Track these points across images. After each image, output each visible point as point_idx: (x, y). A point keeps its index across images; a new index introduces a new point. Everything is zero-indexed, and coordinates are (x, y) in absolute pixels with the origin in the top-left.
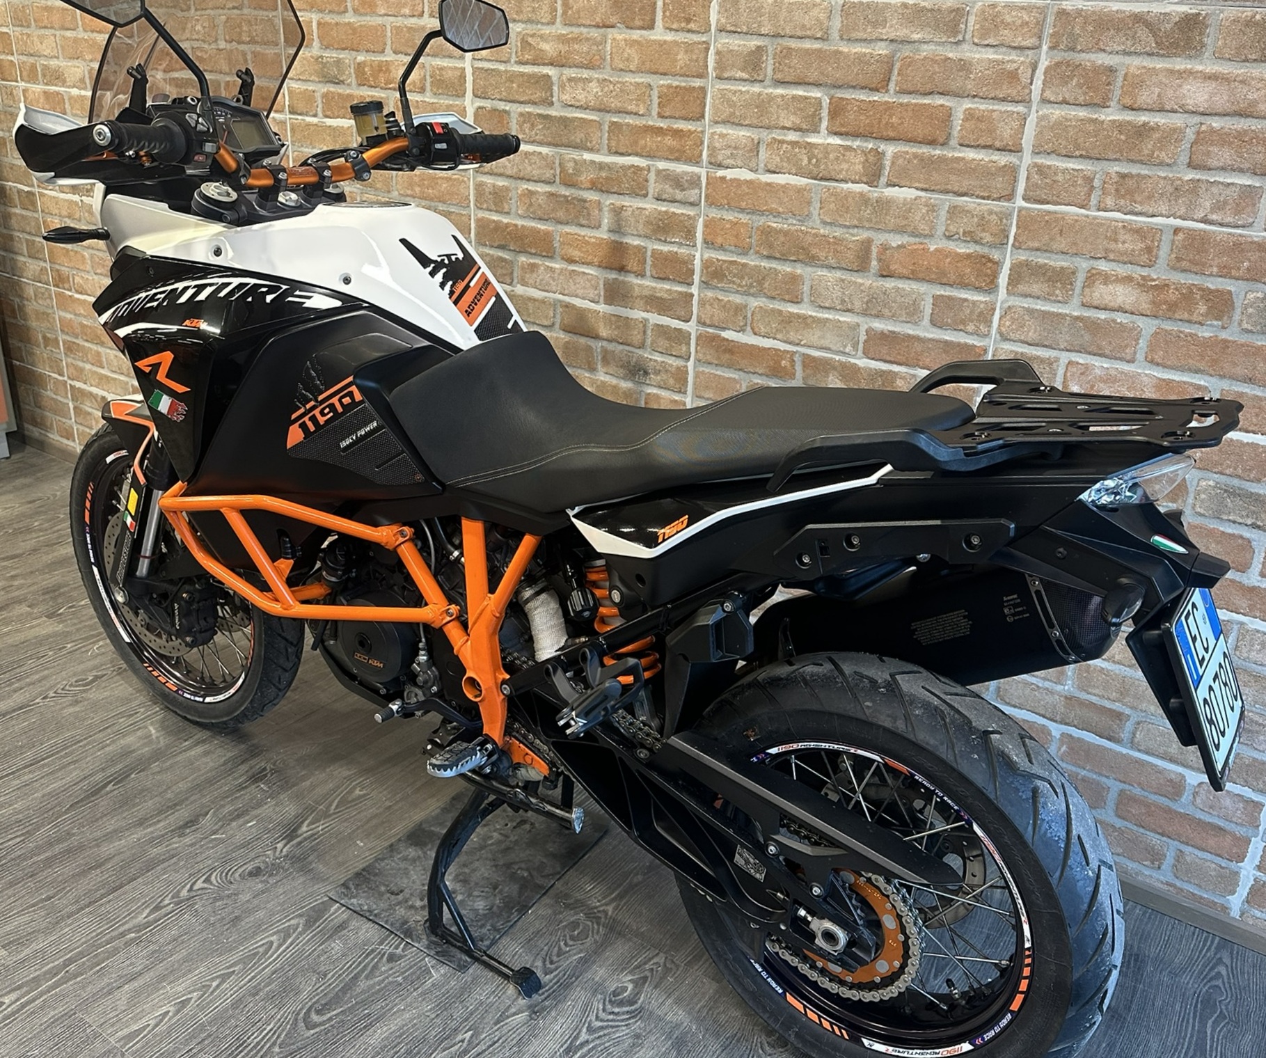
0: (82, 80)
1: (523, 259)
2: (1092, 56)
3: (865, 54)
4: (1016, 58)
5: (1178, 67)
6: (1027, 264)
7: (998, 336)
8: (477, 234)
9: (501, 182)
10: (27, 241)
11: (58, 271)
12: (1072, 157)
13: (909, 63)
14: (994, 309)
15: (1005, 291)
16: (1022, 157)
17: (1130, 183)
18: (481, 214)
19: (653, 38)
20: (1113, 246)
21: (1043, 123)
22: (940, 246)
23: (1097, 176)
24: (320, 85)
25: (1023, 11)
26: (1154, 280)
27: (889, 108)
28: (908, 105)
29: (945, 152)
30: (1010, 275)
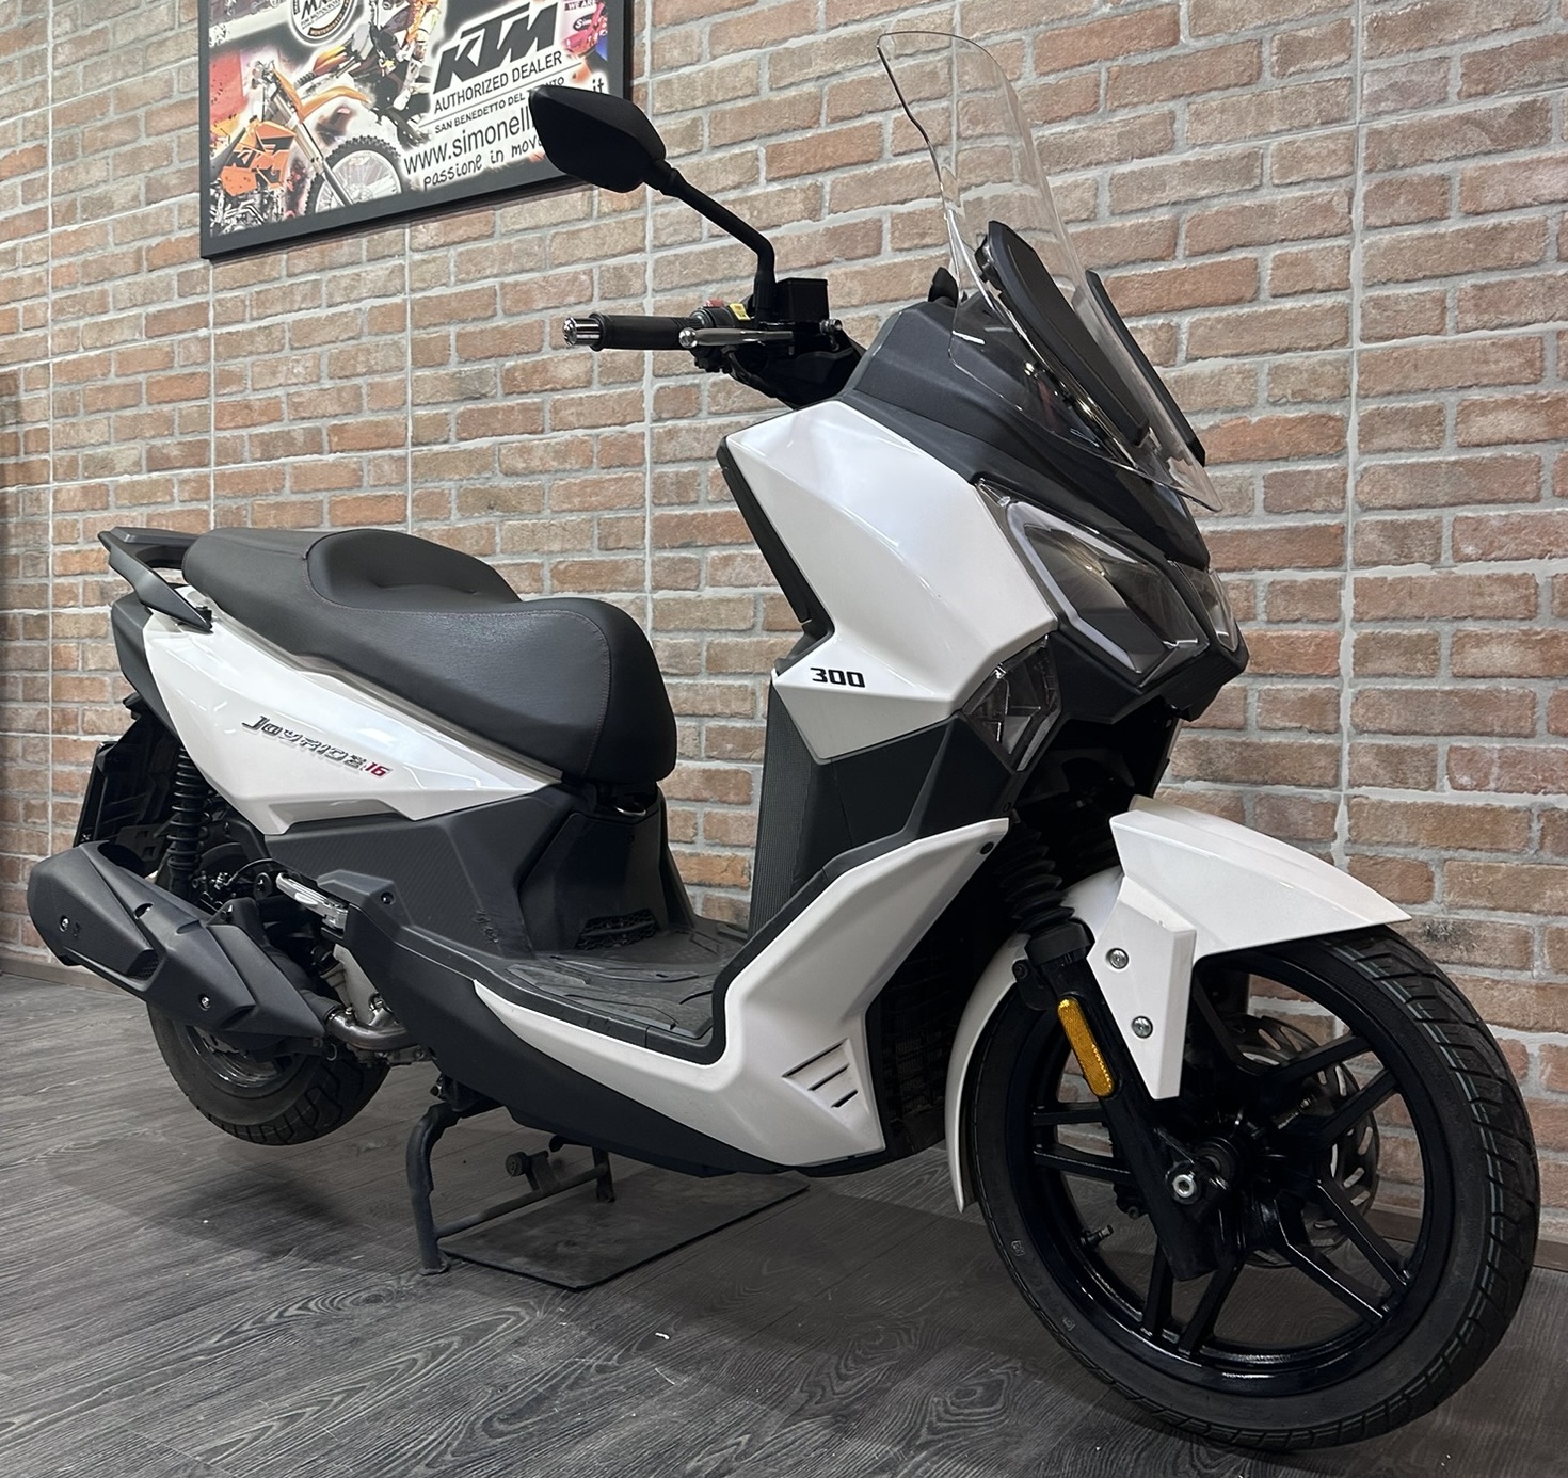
0: (137, 463)
1: (713, 553)
2: (1418, 170)
3: (1143, 225)
4: (1327, 190)
5: (1521, 160)
6: (1379, 413)
7: (1357, 508)
8: (654, 536)
9: (687, 468)
10: (25, 680)
11: (62, 710)
12: (1414, 281)
13: (1197, 222)
14: (1345, 476)
15: (1357, 451)
16: (1352, 294)
17: (1489, 293)
18: (658, 512)
19: (878, 264)
20: (1484, 369)
21: (1372, 252)
22: (1264, 416)
23: (1449, 295)
24: (455, 406)
25: (1329, 141)
26: (1544, 397)
27: (1179, 275)
28: (1201, 267)
29: (1255, 309)
30: (1360, 430)
